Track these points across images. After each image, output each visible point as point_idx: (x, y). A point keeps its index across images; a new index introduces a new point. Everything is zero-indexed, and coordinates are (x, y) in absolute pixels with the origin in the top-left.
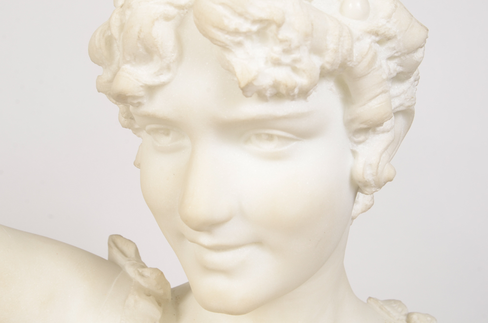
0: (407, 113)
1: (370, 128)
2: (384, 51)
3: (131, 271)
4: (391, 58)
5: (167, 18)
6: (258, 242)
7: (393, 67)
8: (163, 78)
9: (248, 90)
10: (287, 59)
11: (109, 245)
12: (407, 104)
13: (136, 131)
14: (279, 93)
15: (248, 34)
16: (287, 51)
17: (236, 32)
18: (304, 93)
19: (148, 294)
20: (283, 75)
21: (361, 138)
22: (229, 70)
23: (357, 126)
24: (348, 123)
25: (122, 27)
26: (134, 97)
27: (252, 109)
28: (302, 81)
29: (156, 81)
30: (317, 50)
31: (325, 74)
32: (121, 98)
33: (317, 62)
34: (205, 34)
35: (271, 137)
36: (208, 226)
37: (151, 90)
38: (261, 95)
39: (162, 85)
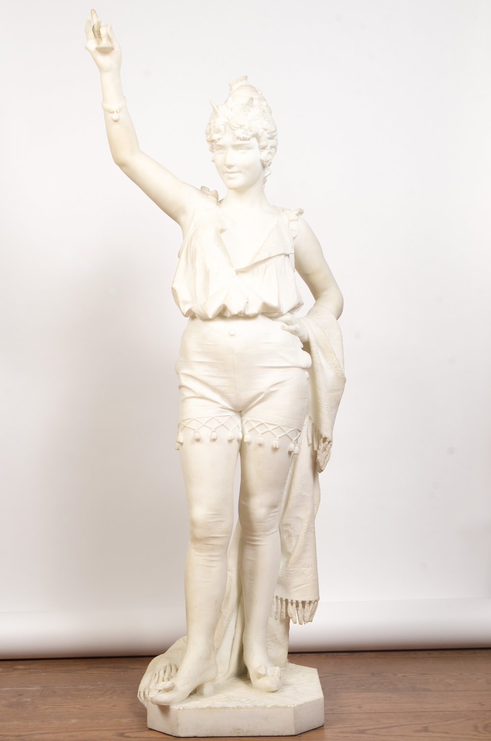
0: (274, 147)
1: (264, 148)
2: (266, 132)
3: (208, 193)
4: (268, 134)
5: (223, 125)
6: (240, 172)
7: (269, 136)
8: (222, 137)
9: (238, 138)
10: (245, 132)
11: (201, 188)
12: (274, 145)
13: (213, 152)
14: (244, 139)
15: (238, 128)
16: (245, 131)
17: (236, 127)
18: (249, 139)
19: (213, 196)
20: (245, 136)
21: (262, 150)
22: (235, 135)
23: (261, 147)
24: (259, 147)
25: (213, 127)
26: (216, 141)
27: (239, 142)
28: (248, 137)
29: (219, 137)
30: (251, 131)
31: (253, 136)
32: (212, 141)
33: (251, 134)
34: (230, 128)
35: (243, 149)
36: (230, 167)
37: (219, 139)
38: (241, 140)
39: (221, 138)
